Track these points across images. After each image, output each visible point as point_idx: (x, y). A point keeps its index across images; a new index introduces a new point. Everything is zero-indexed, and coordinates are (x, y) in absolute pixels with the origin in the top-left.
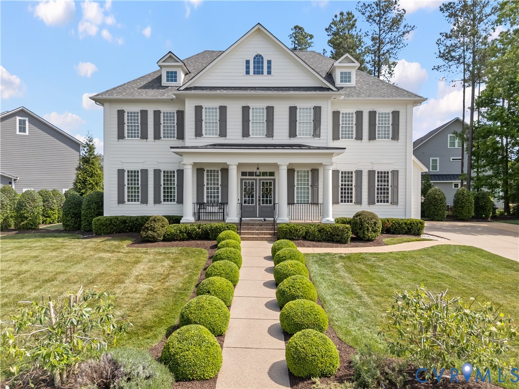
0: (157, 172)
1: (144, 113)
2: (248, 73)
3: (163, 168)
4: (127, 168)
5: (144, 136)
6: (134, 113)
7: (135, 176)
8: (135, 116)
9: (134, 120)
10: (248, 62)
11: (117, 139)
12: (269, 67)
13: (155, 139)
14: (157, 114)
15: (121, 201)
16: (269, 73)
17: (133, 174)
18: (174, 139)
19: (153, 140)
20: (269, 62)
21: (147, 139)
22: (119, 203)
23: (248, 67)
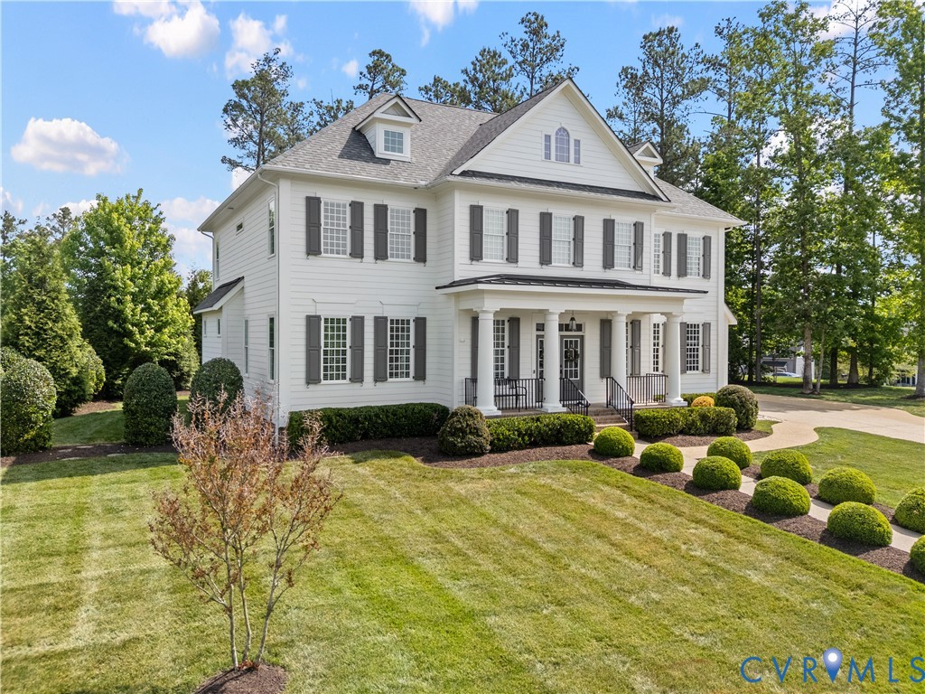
0: (380, 322)
1: (357, 208)
2: (548, 156)
3: (392, 313)
4: (325, 312)
5: (357, 253)
6: (338, 205)
7: (338, 329)
8: (338, 212)
9: (338, 218)
10: (548, 138)
11: (304, 255)
12: (577, 152)
13: (376, 258)
14: (381, 211)
15: (312, 379)
16: (578, 161)
17: (336, 324)
18: (408, 260)
19: (373, 260)
20: (577, 142)
21: (362, 257)
22: (308, 383)
23: (548, 148)
